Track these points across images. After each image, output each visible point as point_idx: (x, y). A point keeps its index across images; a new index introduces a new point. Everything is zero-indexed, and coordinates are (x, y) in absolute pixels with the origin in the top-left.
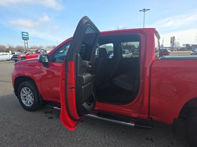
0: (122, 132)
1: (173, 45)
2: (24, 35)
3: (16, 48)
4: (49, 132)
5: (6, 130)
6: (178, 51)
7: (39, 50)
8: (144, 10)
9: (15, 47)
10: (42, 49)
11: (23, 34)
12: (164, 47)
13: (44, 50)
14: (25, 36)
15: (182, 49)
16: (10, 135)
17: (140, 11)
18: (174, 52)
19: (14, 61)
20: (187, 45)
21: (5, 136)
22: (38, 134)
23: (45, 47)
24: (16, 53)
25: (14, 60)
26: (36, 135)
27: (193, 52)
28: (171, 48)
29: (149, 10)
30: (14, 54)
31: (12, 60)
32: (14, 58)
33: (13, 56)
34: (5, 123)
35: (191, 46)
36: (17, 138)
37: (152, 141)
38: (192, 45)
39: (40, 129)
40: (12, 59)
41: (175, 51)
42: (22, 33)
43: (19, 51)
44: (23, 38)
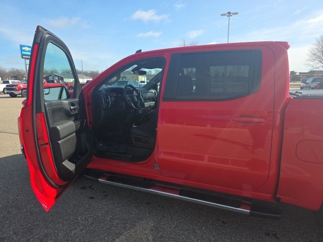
0: (223, 222)
2: (24, 51)
3: (10, 72)
4: (94, 225)
5: (15, 223)
7: (50, 77)
8: (229, 13)
9: (7, 71)
10: (56, 76)
11: (23, 48)
13: (58, 77)
14: (26, 51)
16: (22, 232)
17: (222, 15)
19: (8, 95)
20: (292, 73)
21: (15, 233)
22: (76, 228)
23: (60, 72)
24: (11, 82)
25: (8, 93)
26: (71, 231)
27: (304, 85)
29: (237, 13)
30: (8, 82)
31: (5, 94)
32: (7, 89)
33: (7, 86)
34: (11, 208)
35: (298, 74)
36: (37, 236)
37: (277, 238)
38: (300, 73)
39: (77, 219)
40: (3, 92)
42: (21, 46)
43: (16, 78)
44: (23, 55)
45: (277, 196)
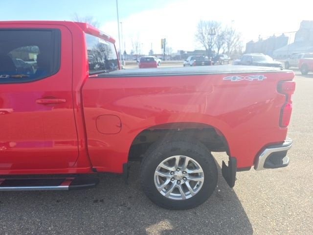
1: (164, 51)
6: (171, 60)
12: (154, 53)
15: (176, 58)
18: (166, 61)
20: (182, 52)
27: (186, 62)
28: (162, 55)
35: (186, 53)
38: (188, 52)
41: (168, 60)
45: (93, 167)
